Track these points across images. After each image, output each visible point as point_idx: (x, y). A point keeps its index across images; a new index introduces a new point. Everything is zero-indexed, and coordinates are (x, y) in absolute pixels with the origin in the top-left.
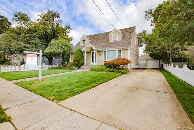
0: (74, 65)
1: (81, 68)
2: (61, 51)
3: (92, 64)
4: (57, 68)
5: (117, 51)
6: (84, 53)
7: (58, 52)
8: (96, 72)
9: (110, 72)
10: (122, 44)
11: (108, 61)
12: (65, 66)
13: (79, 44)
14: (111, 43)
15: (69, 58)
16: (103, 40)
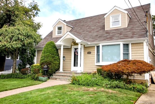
0: (41, 71)
1: (54, 77)
2: (16, 45)
3: (73, 69)
4: (9, 77)
5: (122, 46)
6: (60, 49)
7: (12, 47)
8: (83, 88)
9: (112, 87)
10: (130, 34)
11: (106, 66)
12: (24, 73)
13: (51, 34)
14: (107, 32)
15: (32, 59)
16: (93, 28)
